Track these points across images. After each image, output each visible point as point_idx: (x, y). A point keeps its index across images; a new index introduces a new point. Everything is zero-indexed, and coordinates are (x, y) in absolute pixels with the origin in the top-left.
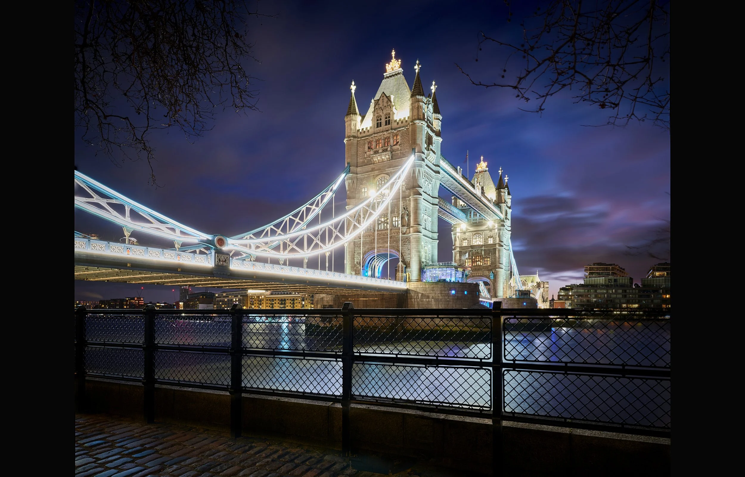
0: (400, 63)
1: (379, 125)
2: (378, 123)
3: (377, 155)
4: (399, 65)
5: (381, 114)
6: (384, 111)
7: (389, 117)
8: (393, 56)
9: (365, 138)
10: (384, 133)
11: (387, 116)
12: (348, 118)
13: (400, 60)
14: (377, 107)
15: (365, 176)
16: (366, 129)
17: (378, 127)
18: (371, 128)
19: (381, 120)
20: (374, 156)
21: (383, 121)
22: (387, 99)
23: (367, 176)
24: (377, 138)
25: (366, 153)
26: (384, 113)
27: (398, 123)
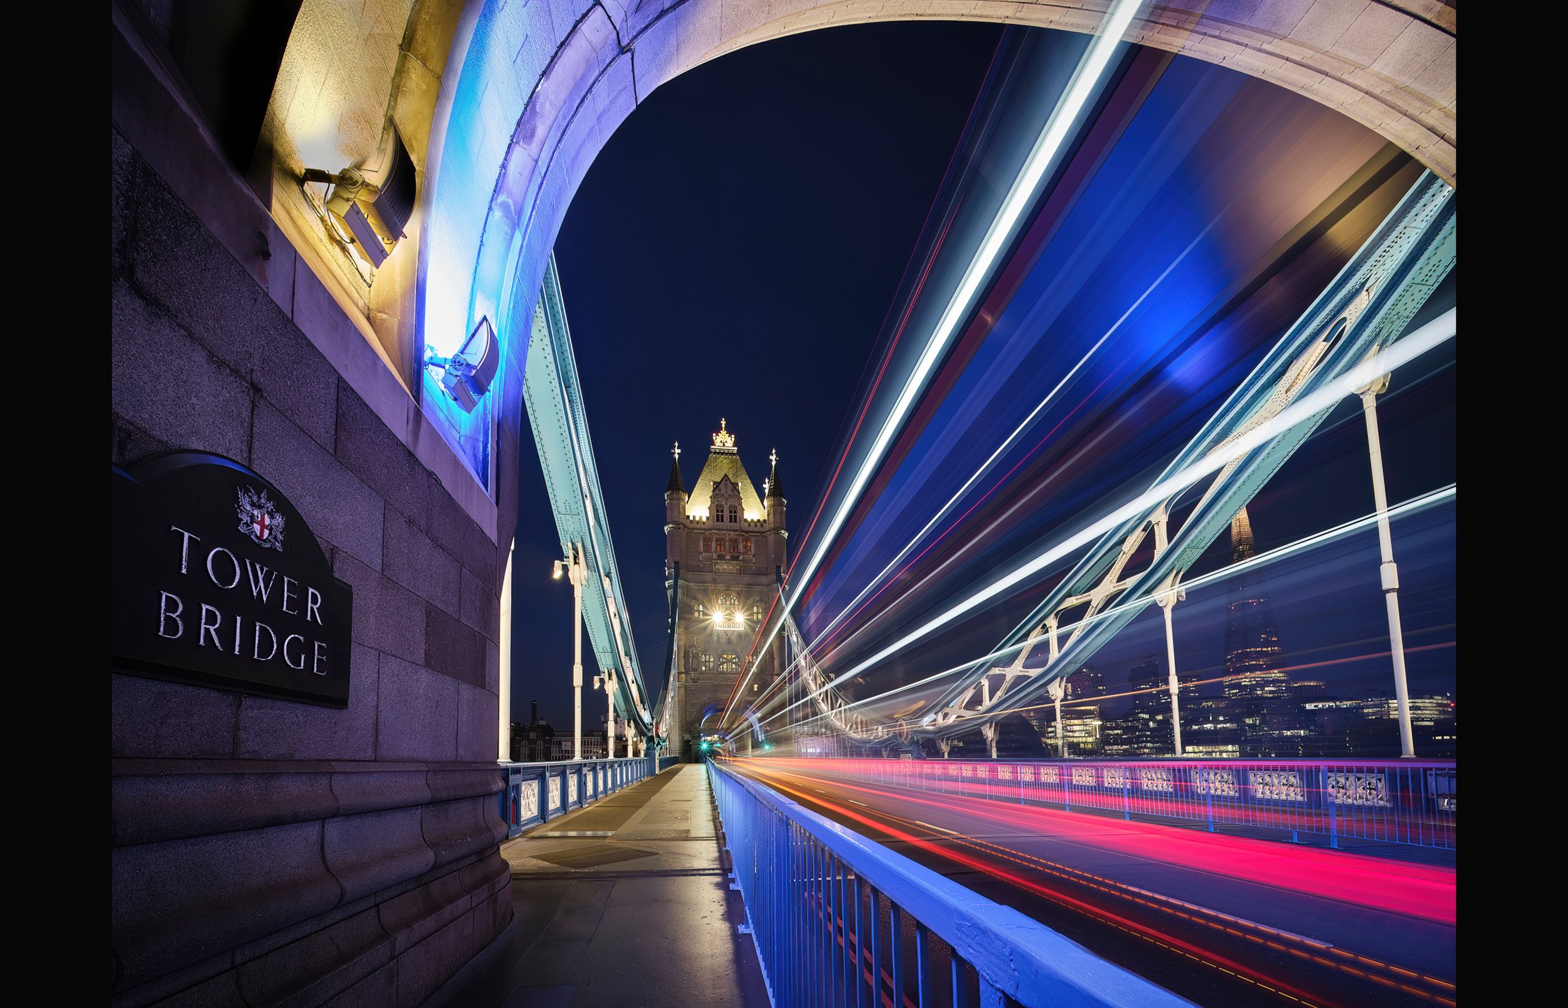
0: (733, 439)
1: (720, 518)
2: (718, 516)
3: (724, 562)
4: (732, 443)
5: (723, 503)
6: (728, 501)
7: (735, 512)
8: (723, 426)
9: (700, 531)
10: (730, 533)
11: (733, 510)
12: (675, 495)
13: (733, 436)
14: (717, 492)
15: (701, 587)
16: (701, 518)
17: (718, 520)
18: (708, 518)
19: (722, 511)
20: (719, 562)
21: (726, 514)
22: (732, 486)
23: (703, 588)
24: (718, 537)
25: (701, 554)
26: (729, 504)
27: (749, 525)
